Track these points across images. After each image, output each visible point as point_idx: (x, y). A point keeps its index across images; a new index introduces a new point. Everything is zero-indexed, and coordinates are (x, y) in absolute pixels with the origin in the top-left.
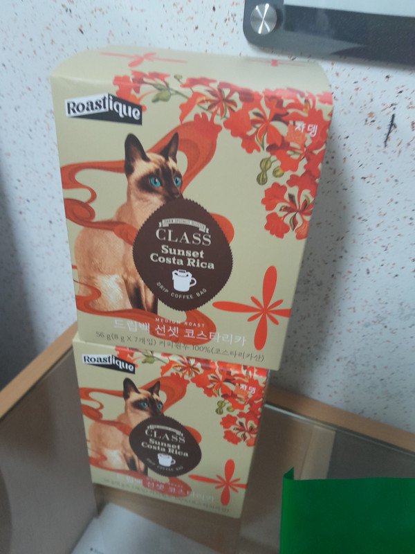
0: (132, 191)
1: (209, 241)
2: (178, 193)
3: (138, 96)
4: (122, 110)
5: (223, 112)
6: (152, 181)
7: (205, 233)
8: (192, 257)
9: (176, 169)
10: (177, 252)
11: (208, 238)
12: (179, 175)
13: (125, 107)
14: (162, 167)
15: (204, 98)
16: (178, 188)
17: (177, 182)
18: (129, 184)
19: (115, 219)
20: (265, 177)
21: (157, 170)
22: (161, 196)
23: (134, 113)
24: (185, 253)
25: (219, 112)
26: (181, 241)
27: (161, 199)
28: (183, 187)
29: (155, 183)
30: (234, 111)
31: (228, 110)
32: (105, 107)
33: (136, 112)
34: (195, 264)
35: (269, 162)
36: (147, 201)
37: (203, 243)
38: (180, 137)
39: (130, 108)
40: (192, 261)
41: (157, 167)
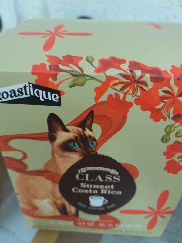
0: (55, 152)
1: (119, 179)
2: (93, 152)
3: (56, 83)
4: (42, 96)
5: (134, 91)
6: (72, 144)
7: (116, 175)
8: (104, 188)
9: (92, 136)
10: (93, 186)
11: (118, 177)
12: (94, 139)
13: (44, 92)
14: (80, 135)
15: (117, 81)
16: (94, 148)
17: (92, 144)
18: (53, 147)
19: (43, 169)
20: (168, 138)
21: (76, 137)
22: (79, 154)
23: (53, 97)
24: (99, 187)
25: (131, 92)
26: (96, 180)
27: (80, 156)
28: (98, 147)
29: (75, 146)
30: (145, 90)
31: (139, 90)
32: (26, 94)
33: (55, 97)
34: (107, 192)
35: (173, 127)
36: (68, 157)
37: (114, 181)
38: (95, 113)
39: (49, 94)
40: (104, 191)
41: (76, 135)
